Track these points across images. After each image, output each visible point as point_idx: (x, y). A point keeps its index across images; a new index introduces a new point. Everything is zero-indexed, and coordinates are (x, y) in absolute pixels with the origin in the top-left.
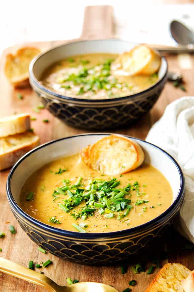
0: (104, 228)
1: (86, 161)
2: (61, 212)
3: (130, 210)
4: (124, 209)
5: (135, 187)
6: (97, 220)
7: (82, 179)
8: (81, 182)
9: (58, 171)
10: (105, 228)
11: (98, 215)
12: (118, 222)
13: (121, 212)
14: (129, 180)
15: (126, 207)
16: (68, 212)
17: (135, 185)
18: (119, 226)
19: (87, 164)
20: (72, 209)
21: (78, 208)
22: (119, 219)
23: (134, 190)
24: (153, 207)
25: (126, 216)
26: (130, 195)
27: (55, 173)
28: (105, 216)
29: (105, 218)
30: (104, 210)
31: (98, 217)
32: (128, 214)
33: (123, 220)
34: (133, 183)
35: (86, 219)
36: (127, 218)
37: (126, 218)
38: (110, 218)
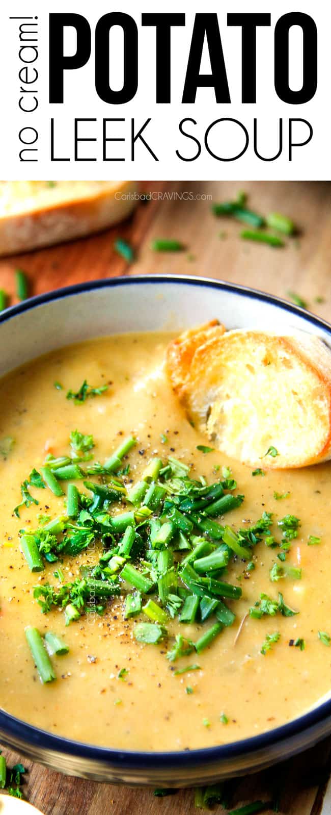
0: (112, 676)
1: (178, 380)
2: (17, 565)
3: (221, 629)
4: (207, 619)
5: (284, 533)
6: (105, 636)
7: (133, 447)
8: (125, 457)
9: (77, 389)
10: (115, 678)
11: (115, 618)
12: (165, 667)
13: (189, 631)
14: (278, 497)
15: (214, 613)
16: (36, 570)
17: (287, 526)
18: (160, 685)
19: (175, 390)
20: (53, 563)
21: (71, 566)
22: (173, 658)
23: (275, 545)
24: (300, 643)
25: (199, 651)
26: (249, 566)
27: (66, 394)
28: (139, 628)
29: (132, 637)
30: (144, 602)
31: (112, 627)
32: (209, 644)
33: (182, 665)
34: (283, 514)
35: (74, 620)
36: (198, 665)
37: (195, 661)
38: (147, 644)
